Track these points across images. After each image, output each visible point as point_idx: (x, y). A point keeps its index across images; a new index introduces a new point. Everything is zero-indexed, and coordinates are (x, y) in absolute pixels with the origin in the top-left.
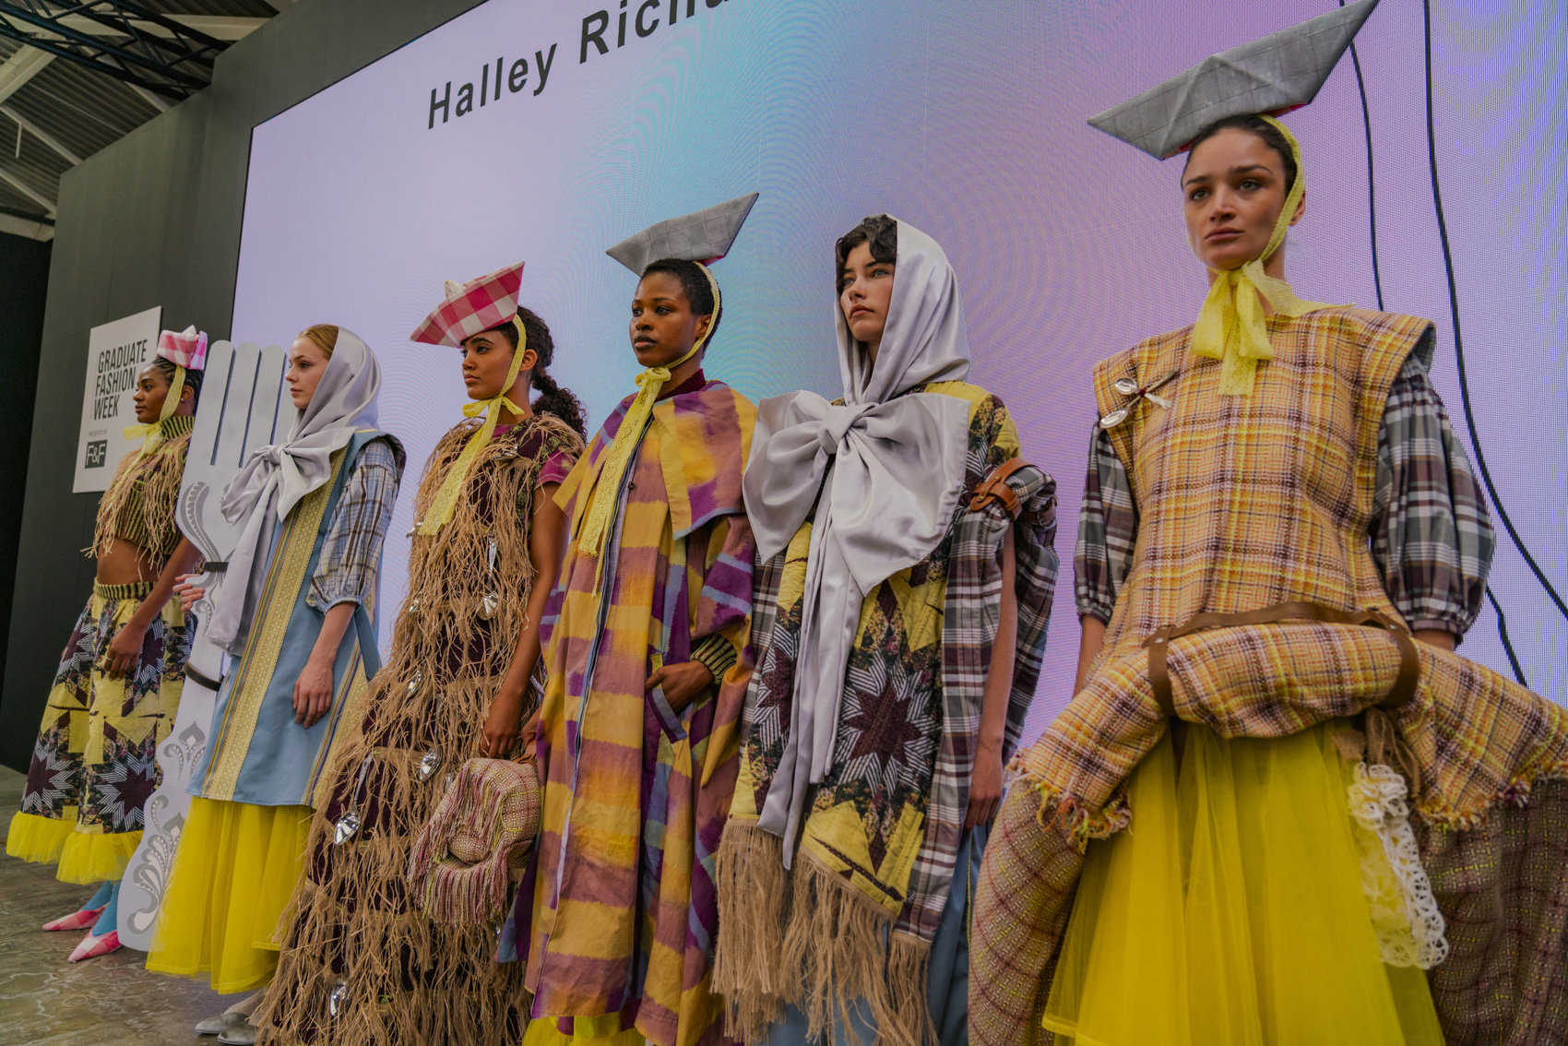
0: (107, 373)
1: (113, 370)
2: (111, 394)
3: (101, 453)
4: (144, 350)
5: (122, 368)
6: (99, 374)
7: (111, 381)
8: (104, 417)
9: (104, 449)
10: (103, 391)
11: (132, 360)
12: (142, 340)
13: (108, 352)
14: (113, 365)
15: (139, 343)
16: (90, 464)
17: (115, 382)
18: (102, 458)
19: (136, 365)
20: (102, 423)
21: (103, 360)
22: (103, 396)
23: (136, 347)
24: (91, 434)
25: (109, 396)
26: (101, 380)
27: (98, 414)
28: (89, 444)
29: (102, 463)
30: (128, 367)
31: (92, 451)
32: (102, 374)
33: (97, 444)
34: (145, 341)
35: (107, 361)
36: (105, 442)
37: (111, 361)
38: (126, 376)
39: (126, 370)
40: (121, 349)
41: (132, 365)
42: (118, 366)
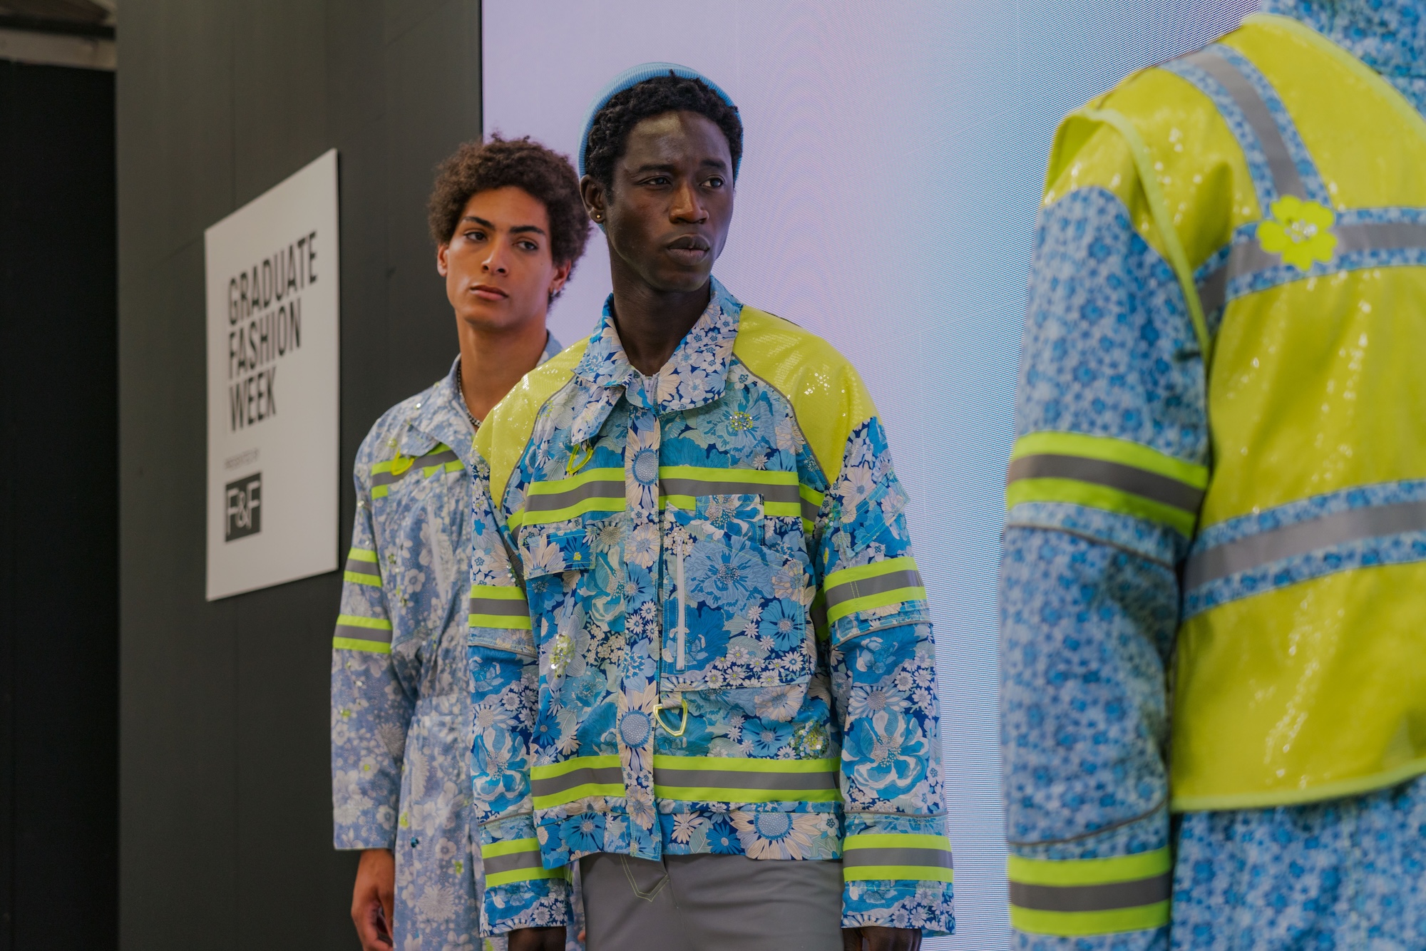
0: (245, 323)
1: (258, 314)
2: (258, 369)
3: (252, 504)
4: (312, 256)
5: (275, 306)
6: (230, 329)
7: (256, 338)
8: (251, 421)
9: (256, 494)
10: (242, 364)
11: (292, 283)
12: (305, 233)
13: (244, 276)
14: (256, 303)
15: (301, 243)
16: (235, 532)
17: (264, 339)
18: (256, 513)
19: (301, 293)
20: (250, 436)
21: (236, 295)
22: (245, 375)
23: (297, 252)
24: (230, 464)
25: (254, 373)
26: (236, 341)
27: (238, 417)
28: (229, 487)
29: (255, 528)
30: (285, 302)
31: (234, 502)
32: (236, 328)
33: (241, 484)
34: (312, 235)
35: (243, 297)
36: (257, 477)
37: (249, 295)
38: (284, 321)
39: (282, 310)
40: (266, 263)
41: (291, 296)
42: (266, 304)
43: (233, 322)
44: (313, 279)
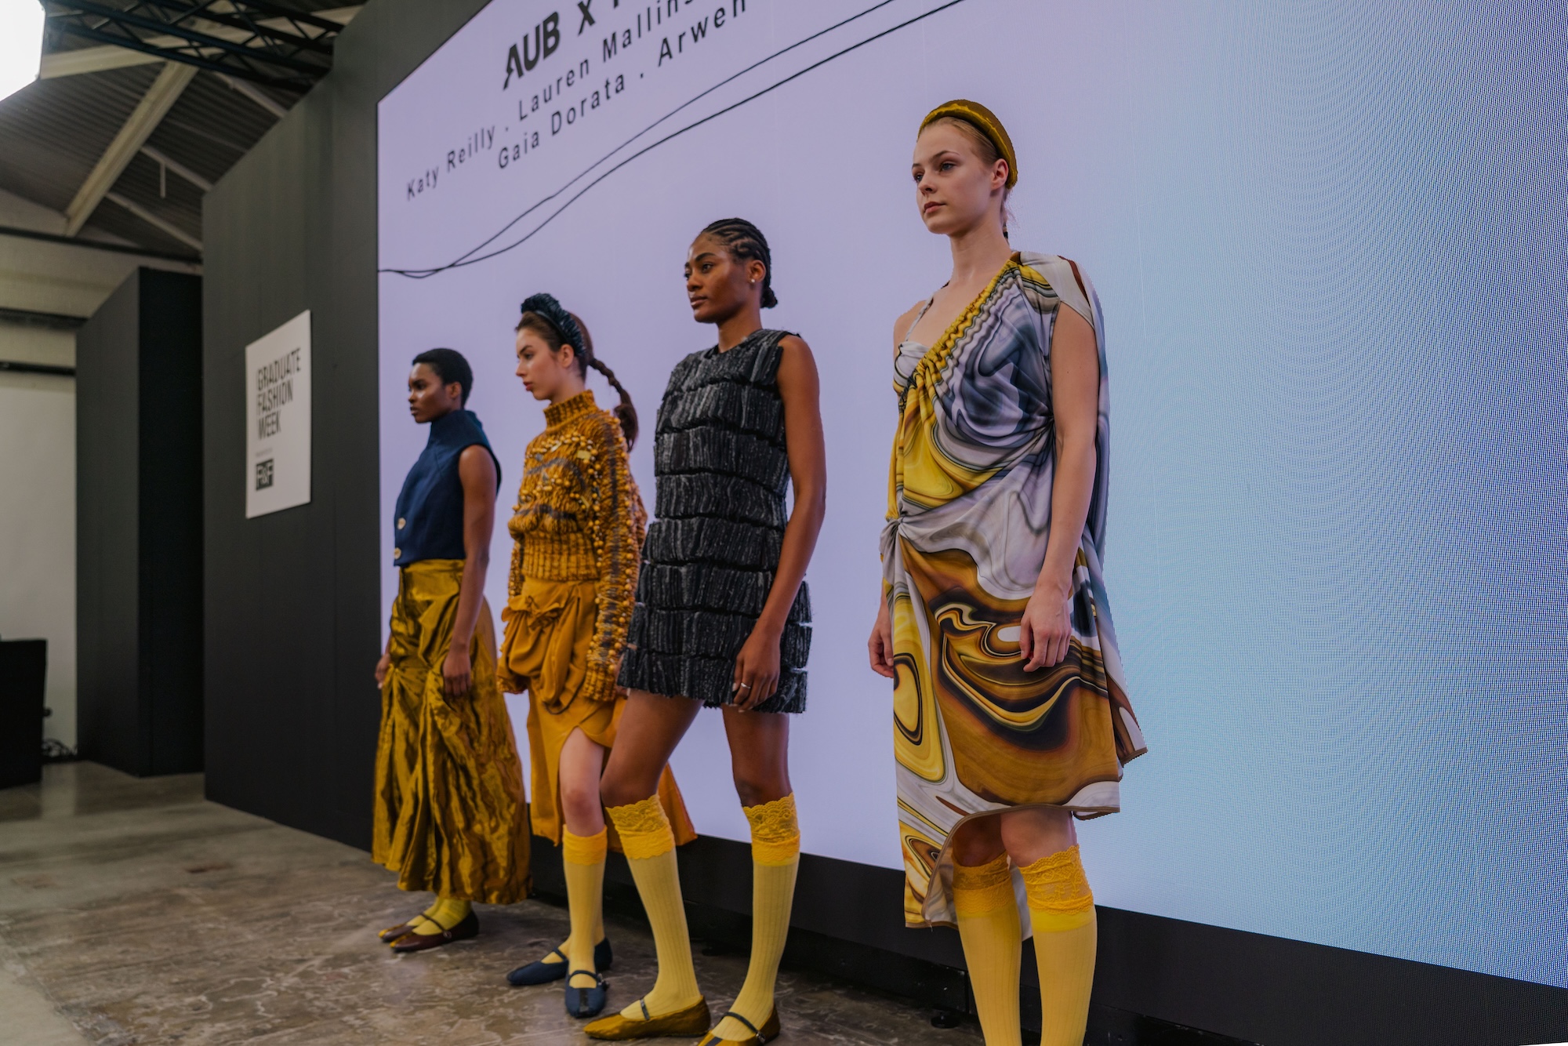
0: (266, 390)
1: (272, 386)
2: (273, 411)
3: (269, 473)
4: (298, 359)
5: (280, 382)
6: (259, 392)
7: (271, 397)
8: (268, 435)
9: (271, 468)
10: (264, 409)
11: (288, 371)
12: (294, 348)
13: (265, 368)
14: (271, 380)
15: (293, 353)
16: (260, 486)
17: (275, 397)
18: (271, 478)
19: (292, 376)
20: (268, 442)
21: (261, 377)
22: (265, 414)
23: (291, 357)
24: (258, 455)
25: (269, 413)
26: (261, 398)
27: (262, 431)
28: (258, 465)
29: (270, 483)
30: (285, 380)
31: (260, 472)
32: (261, 392)
33: (264, 464)
34: (298, 350)
35: (265, 378)
36: (271, 461)
37: (268, 377)
38: (284, 390)
39: (283, 384)
40: (276, 362)
41: (288, 377)
42: (276, 380)
43: (260, 389)
44: (298, 369)
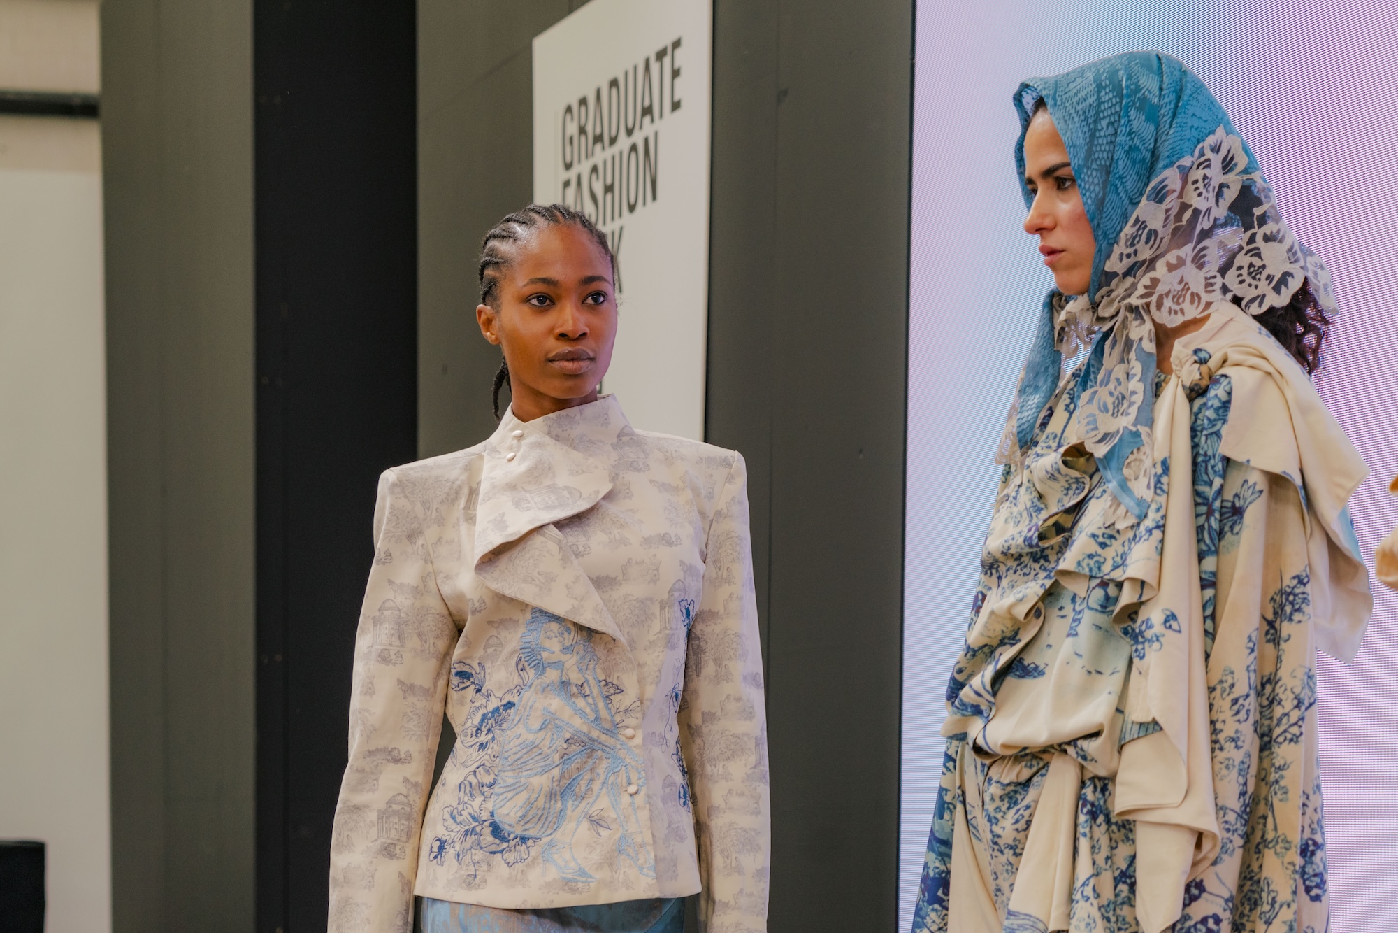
0: (584, 168)
1: (601, 155)
4: (676, 73)
5: (624, 143)
6: (564, 175)
7: (599, 188)
11: (647, 111)
12: (667, 41)
13: (583, 102)
14: (598, 139)
15: (661, 55)
17: (609, 189)
19: (659, 125)
21: (573, 129)
23: (655, 67)
26: (571, 191)
30: (638, 138)
32: (572, 175)
34: (677, 44)
35: (582, 131)
37: (589, 129)
38: (635, 164)
39: (634, 148)
40: (614, 83)
41: (648, 128)
42: (613, 141)
43: (568, 166)
44: (676, 106)
